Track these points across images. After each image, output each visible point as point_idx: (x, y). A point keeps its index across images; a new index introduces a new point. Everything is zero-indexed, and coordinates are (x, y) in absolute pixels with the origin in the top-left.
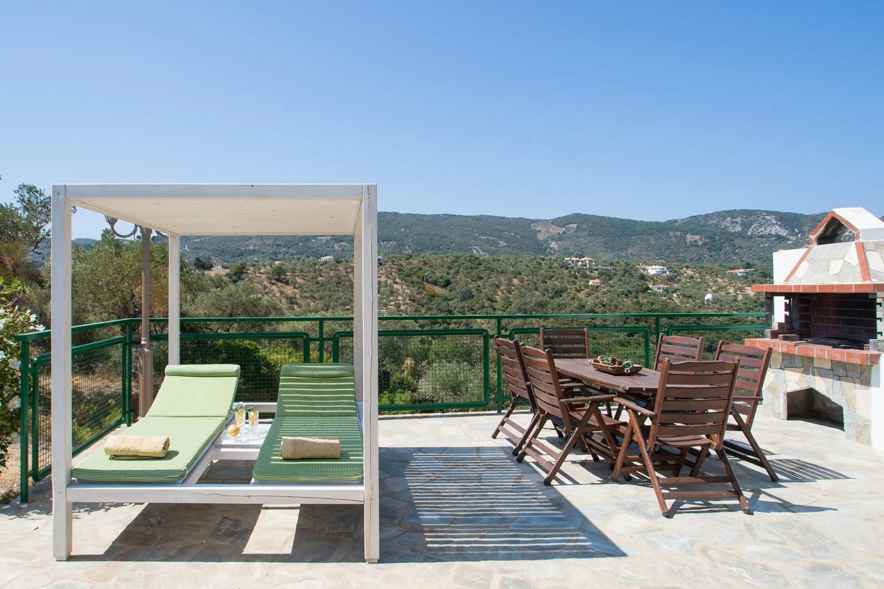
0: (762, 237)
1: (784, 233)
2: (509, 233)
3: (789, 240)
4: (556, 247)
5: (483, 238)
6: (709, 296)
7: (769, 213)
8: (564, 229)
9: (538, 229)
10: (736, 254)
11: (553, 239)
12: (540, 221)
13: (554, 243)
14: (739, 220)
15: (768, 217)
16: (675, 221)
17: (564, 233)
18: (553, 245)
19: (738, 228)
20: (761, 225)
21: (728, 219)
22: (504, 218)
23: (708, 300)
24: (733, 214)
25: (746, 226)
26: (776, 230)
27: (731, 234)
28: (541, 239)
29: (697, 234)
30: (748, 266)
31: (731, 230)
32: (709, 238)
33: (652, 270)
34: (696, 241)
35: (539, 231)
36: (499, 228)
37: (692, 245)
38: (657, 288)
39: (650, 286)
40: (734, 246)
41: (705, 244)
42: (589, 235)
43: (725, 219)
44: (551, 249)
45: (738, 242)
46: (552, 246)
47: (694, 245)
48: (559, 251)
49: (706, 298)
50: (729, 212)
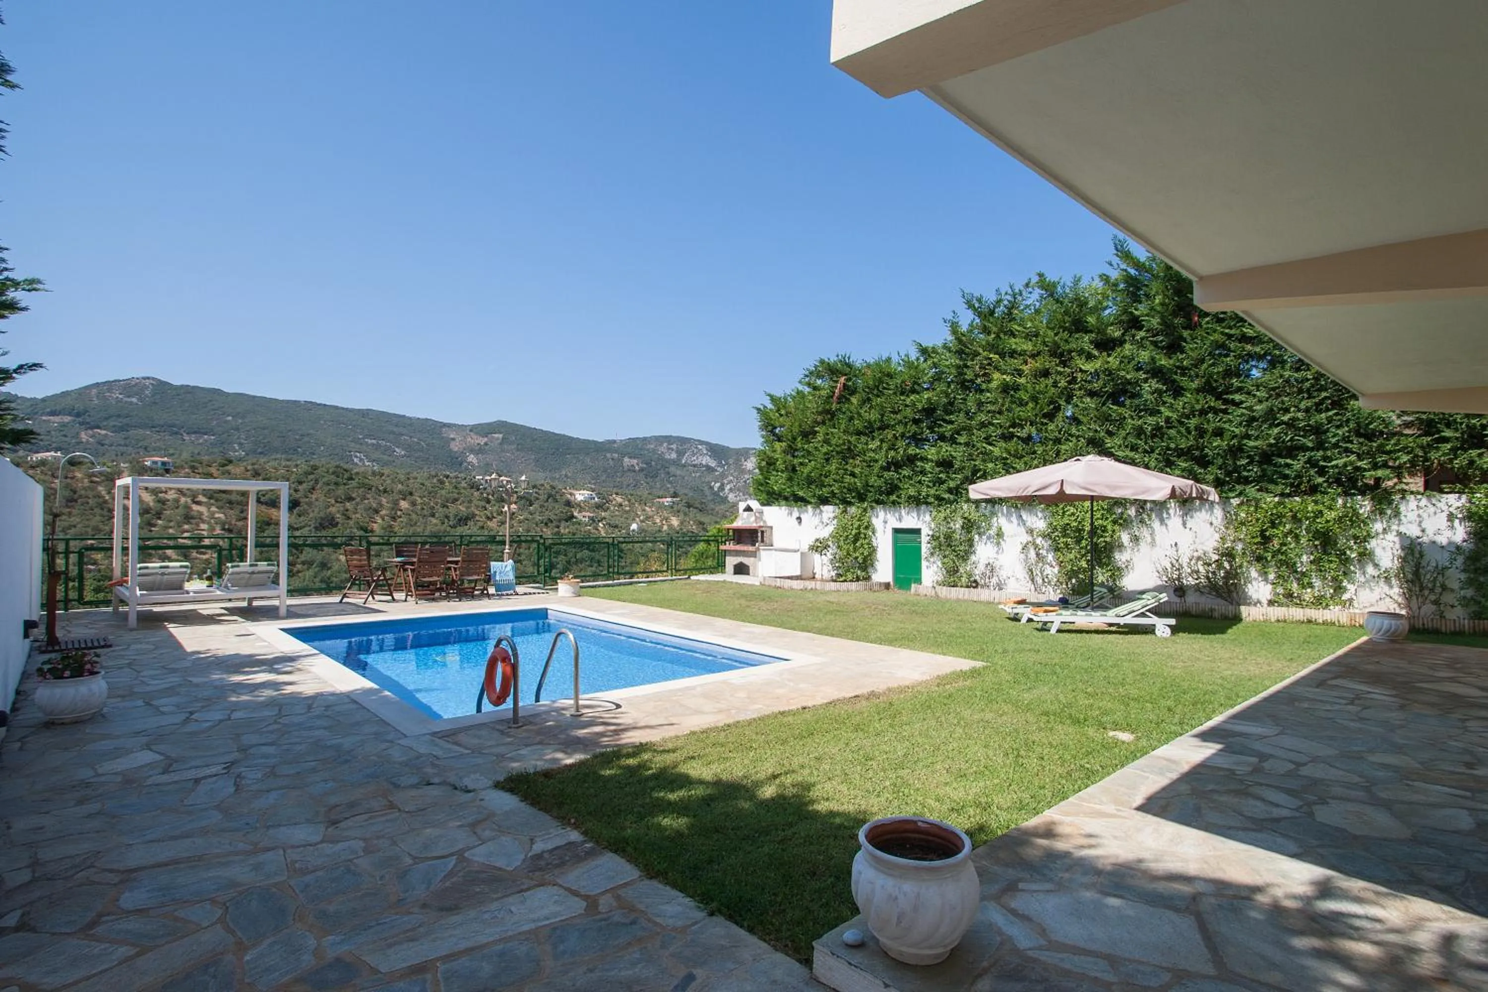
0: (695, 466)
1: (713, 464)
2: (411, 437)
3: (716, 471)
4: (475, 461)
5: (370, 441)
6: (634, 526)
7: (702, 443)
8: (486, 439)
9: (452, 436)
10: (671, 483)
11: (472, 451)
12: (455, 425)
13: (472, 456)
14: (674, 446)
15: (700, 447)
16: (614, 442)
17: (486, 444)
18: (472, 458)
19: (674, 456)
20: (694, 455)
21: (665, 445)
22: (404, 416)
23: (633, 530)
24: (669, 439)
25: (681, 454)
26: (707, 460)
27: (667, 461)
28: (456, 449)
29: (635, 458)
30: (675, 495)
31: (667, 456)
32: (646, 464)
33: (580, 496)
34: (633, 466)
35: (453, 439)
36: (395, 429)
37: (629, 470)
38: (582, 516)
39: (576, 514)
40: (668, 473)
41: (642, 470)
42: (518, 450)
43: (661, 445)
44: (469, 463)
45: (672, 469)
46: (469, 459)
47: (631, 469)
48: (479, 466)
49: (632, 528)
50: (666, 437)
